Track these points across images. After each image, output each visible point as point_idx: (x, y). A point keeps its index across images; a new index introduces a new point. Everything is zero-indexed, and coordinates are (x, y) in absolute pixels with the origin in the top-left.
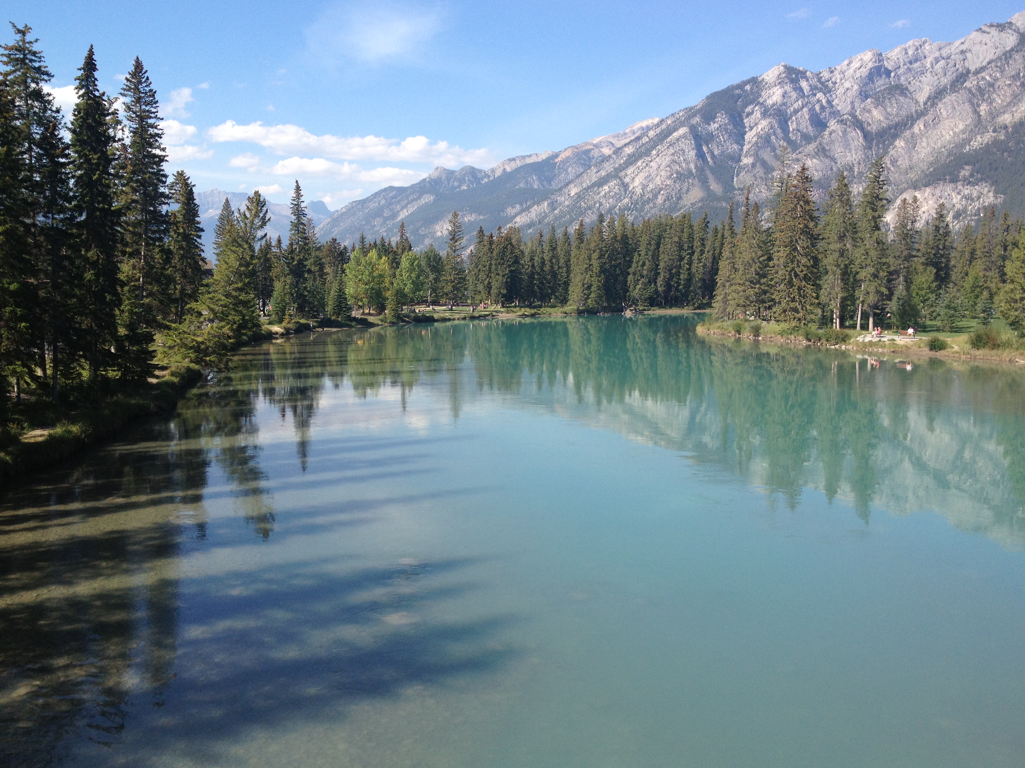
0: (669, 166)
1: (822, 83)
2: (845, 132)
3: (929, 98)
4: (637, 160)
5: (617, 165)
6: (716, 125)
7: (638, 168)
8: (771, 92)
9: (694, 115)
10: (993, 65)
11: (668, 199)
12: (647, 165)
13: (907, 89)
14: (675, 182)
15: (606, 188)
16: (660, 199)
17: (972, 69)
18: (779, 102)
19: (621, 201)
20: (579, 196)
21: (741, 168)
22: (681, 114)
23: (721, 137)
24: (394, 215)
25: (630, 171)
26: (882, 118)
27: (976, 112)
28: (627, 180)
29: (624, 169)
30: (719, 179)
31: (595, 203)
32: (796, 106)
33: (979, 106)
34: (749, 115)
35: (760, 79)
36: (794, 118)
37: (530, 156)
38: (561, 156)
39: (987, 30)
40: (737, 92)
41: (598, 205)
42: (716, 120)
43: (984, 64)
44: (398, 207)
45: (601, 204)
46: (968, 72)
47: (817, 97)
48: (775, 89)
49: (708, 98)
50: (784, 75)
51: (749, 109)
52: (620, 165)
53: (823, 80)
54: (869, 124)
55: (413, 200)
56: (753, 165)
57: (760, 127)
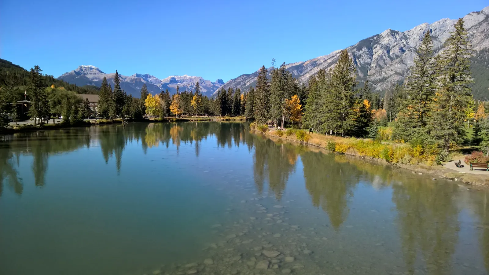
1: (405, 36)
2: (411, 55)
6: (362, 52)
8: (384, 39)
9: (354, 48)
10: (473, 28)
13: (437, 37)
18: (387, 43)
20: (310, 78)
21: (371, 68)
22: (349, 48)
23: (364, 56)
30: (362, 72)
32: (394, 45)
34: (375, 48)
35: (380, 35)
36: (393, 49)
37: (294, 63)
38: (305, 63)
39: (472, 14)
42: (362, 50)
43: (470, 27)
47: (402, 41)
48: (386, 38)
49: (360, 42)
50: (390, 33)
51: (375, 46)
52: (325, 66)
55: (252, 79)
56: (376, 67)
57: (379, 53)
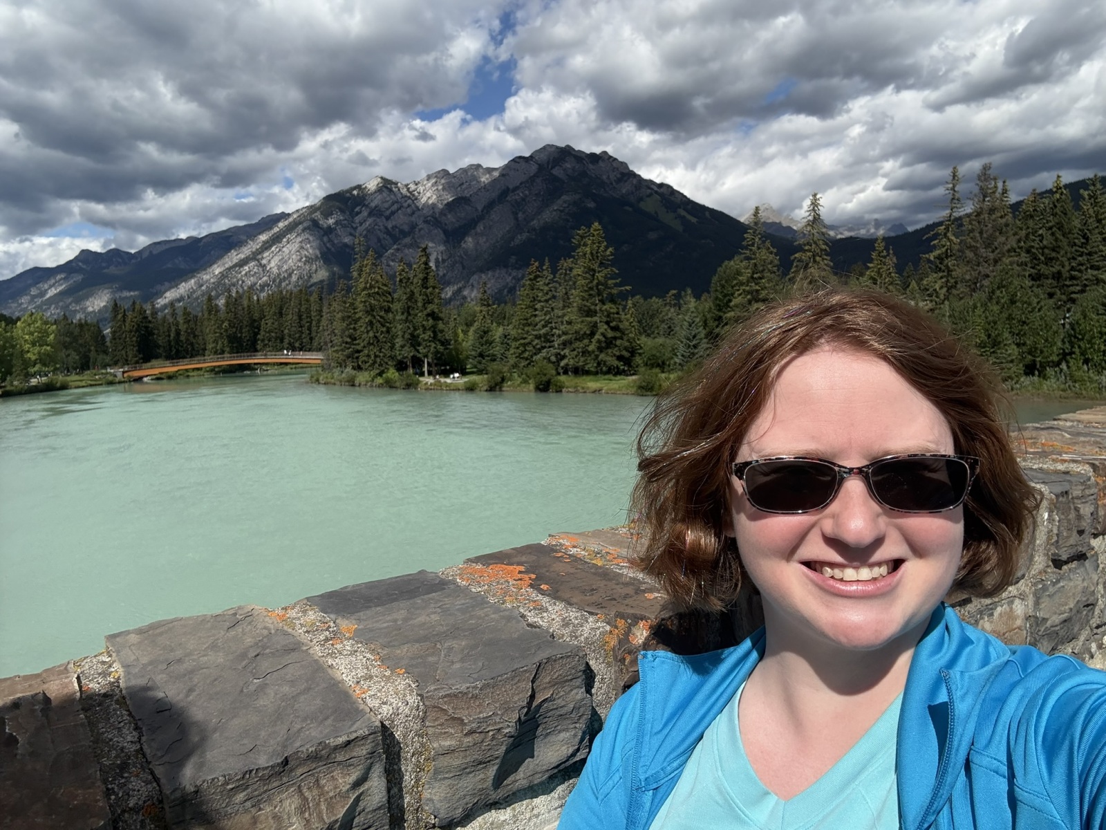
0: (298, 251)
1: (411, 193)
3: (484, 207)
4: (271, 246)
5: (254, 250)
7: (273, 252)
9: (315, 212)
10: (523, 185)
11: (300, 278)
12: (280, 250)
13: (469, 200)
14: (305, 264)
15: (246, 268)
16: (294, 278)
17: (511, 187)
18: (380, 206)
19: (260, 279)
20: (223, 275)
22: (304, 211)
23: (338, 230)
24: (43, 294)
25: (266, 254)
26: (454, 220)
27: (516, 219)
28: (264, 262)
29: (260, 253)
31: (238, 281)
33: (517, 214)
34: (358, 213)
35: (364, 186)
40: (348, 195)
41: (240, 282)
42: (333, 216)
43: (517, 185)
44: (46, 286)
45: (243, 282)
46: (508, 189)
49: (324, 198)
50: (381, 185)
51: (357, 209)
52: (257, 250)
53: (411, 190)
54: (446, 224)
55: (62, 279)
